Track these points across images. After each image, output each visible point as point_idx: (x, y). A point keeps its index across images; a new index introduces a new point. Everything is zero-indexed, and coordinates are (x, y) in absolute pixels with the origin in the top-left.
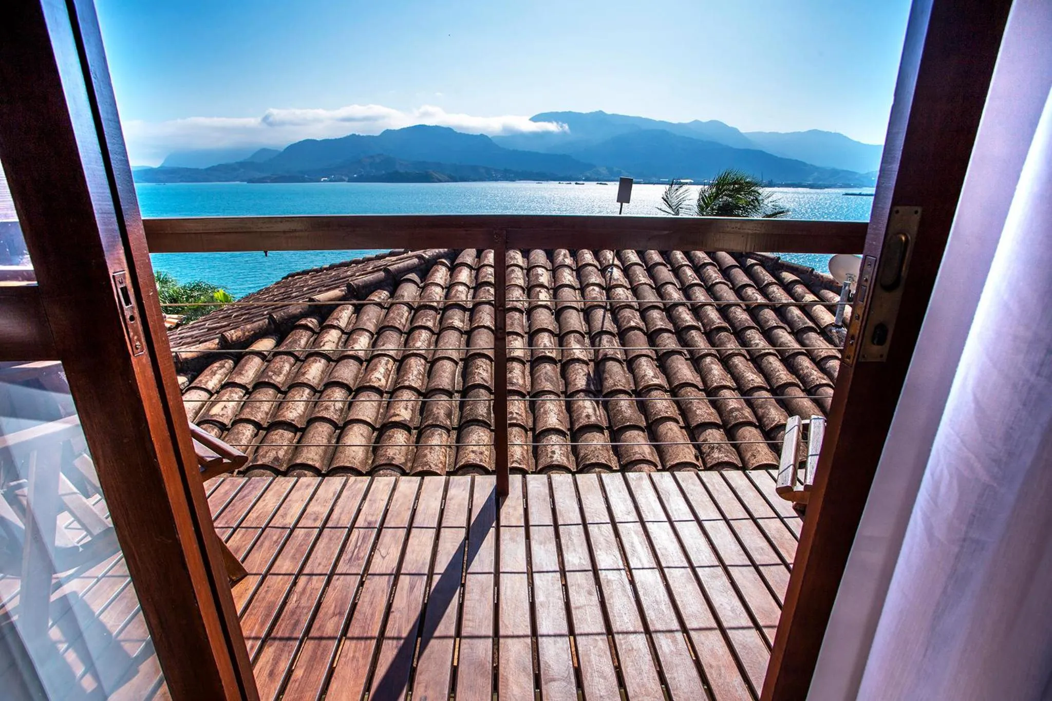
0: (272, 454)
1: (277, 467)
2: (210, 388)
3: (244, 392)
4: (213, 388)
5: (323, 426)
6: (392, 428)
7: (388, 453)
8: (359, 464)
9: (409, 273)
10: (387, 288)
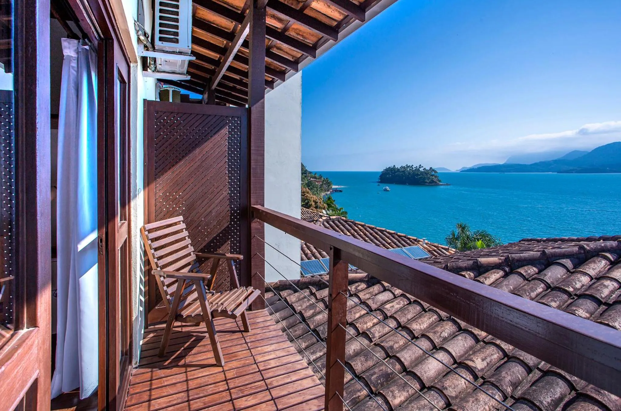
0: (391, 343)
1: (389, 352)
2: (396, 293)
3: (408, 302)
4: (397, 294)
5: (426, 342)
6: (462, 368)
7: (446, 382)
8: (425, 378)
9: (564, 259)
10: (537, 266)
